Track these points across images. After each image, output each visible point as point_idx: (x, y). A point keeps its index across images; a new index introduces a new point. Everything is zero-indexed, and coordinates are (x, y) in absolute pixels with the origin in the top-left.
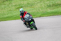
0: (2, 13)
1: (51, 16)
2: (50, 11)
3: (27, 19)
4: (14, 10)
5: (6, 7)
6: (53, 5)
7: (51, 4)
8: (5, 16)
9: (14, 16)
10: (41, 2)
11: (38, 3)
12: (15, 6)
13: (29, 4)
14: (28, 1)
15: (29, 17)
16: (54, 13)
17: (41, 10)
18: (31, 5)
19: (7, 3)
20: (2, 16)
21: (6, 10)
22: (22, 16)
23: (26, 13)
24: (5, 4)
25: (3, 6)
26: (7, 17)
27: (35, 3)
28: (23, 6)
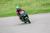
0: (5, 10)
1: (45, 13)
2: (44, 9)
3: (22, 15)
4: (15, 8)
5: (8, 6)
6: (47, 4)
7: (45, 3)
8: (7, 13)
9: (15, 13)
10: (37, 2)
11: (34, 2)
12: (16, 5)
13: (27, 3)
14: (26, 1)
15: (24, 13)
16: (48, 10)
17: (37, 8)
18: (29, 4)
19: (9, 2)
20: (5, 13)
21: (8, 8)
22: (18, 12)
23: (21, 10)
24: (7, 3)
25: (6, 5)
26: (9, 14)
27: (32, 2)
28: (22, 5)
